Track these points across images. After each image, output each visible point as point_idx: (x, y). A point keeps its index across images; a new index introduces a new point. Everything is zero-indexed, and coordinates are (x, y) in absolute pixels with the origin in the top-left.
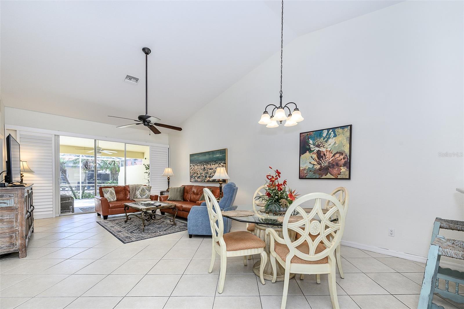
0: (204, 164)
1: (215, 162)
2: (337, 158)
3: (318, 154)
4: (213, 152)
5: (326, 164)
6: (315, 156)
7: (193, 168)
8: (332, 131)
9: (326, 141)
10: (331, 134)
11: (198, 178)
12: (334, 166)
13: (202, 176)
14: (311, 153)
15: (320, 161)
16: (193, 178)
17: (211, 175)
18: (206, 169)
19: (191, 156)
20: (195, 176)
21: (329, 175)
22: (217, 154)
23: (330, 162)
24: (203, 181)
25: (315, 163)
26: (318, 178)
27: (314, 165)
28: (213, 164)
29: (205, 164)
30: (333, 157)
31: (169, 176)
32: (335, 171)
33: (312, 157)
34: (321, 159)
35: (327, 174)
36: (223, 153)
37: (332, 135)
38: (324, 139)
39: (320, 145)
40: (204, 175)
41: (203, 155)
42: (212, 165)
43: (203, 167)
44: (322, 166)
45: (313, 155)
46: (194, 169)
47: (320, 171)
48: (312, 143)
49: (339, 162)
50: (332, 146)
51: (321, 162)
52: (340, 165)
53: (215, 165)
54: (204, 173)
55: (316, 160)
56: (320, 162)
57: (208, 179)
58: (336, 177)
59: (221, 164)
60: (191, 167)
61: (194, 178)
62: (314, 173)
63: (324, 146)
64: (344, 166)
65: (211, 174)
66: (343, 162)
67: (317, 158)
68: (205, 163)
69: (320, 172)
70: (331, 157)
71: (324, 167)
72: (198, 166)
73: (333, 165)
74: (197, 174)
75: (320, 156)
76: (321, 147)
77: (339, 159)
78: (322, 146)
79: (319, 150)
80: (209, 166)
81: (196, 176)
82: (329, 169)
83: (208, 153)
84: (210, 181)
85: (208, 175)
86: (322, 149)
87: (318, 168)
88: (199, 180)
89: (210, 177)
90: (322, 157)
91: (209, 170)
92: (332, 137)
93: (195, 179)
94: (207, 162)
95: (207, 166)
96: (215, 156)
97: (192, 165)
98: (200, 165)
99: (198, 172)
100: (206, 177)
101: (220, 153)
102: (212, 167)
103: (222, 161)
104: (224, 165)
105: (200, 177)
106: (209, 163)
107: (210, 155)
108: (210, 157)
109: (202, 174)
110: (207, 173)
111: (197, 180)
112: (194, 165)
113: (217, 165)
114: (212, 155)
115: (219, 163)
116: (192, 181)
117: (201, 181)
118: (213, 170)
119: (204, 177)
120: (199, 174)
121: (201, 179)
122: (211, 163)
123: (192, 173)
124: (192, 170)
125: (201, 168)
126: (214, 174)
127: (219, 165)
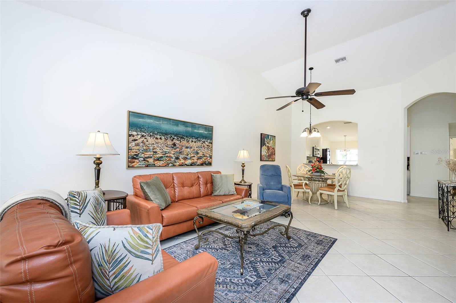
0: (174, 138)
1: (197, 138)
2: (273, 150)
4: (193, 125)
7: (140, 141)
8: (271, 137)
9: (270, 141)
11: (155, 160)
16: (142, 159)
17: (189, 156)
18: (178, 146)
19: (131, 114)
20: (146, 156)
22: (200, 129)
24: (171, 165)
27: (266, 153)
28: (192, 141)
29: (176, 138)
31: (98, 156)
32: (272, 157)
36: (209, 131)
39: (268, 143)
40: (172, 156)
42: (190, 142)
43: (170, 142)
46: (143, 142)
49: (273, 153)
50: (272, 144)
51: (269, 152)
53: (196, 143)
54: (173, 152)
57: (182, 161)
58: (272, 160)
59: (206, 143)
60: (132, 138)
61: (144, 160)
62: (266, 158)
65: (188, 155)
67: (267, 150)
68: (175, 136)
72: (157, 138)
74: (156, 152)
79: (268, 146)
80: (184, 143)
81: (151, 157)
83: (184, 123)
84: (186, 164)
85: (181, 157)
88: (160, 163)
89: (187, 158)
91: (184, 148)
93: (148, 161)
94: (181, 136)
95: (181, 142)
96: (196, 131)
97: (136, 134)
98: (163, 137)
99: (158, 150)
100: (177, 158)
101: (205, 129)
102: (191, 145)
103: (208, 140)
104: (210, 144)
105: (162, 159)
106: (185, 138)
107: (187, 127)
108: (186, 130)
109: (168, 153)
110: (179, 153)
111: (154, 164)
112: (145, 136)
113: (199, 144)
114: (191, 128)
115: (203, 141)
116: (135, 166)
117: (164, 165)
118: (192, 150)
119: (172, 159)
120: (158, 154)
121: (165, 161)
122: (188, 138)
123: (135, 150)
124: (137, 145)
125: (165, 143)
126: (194, 155)
127: (202, 143)
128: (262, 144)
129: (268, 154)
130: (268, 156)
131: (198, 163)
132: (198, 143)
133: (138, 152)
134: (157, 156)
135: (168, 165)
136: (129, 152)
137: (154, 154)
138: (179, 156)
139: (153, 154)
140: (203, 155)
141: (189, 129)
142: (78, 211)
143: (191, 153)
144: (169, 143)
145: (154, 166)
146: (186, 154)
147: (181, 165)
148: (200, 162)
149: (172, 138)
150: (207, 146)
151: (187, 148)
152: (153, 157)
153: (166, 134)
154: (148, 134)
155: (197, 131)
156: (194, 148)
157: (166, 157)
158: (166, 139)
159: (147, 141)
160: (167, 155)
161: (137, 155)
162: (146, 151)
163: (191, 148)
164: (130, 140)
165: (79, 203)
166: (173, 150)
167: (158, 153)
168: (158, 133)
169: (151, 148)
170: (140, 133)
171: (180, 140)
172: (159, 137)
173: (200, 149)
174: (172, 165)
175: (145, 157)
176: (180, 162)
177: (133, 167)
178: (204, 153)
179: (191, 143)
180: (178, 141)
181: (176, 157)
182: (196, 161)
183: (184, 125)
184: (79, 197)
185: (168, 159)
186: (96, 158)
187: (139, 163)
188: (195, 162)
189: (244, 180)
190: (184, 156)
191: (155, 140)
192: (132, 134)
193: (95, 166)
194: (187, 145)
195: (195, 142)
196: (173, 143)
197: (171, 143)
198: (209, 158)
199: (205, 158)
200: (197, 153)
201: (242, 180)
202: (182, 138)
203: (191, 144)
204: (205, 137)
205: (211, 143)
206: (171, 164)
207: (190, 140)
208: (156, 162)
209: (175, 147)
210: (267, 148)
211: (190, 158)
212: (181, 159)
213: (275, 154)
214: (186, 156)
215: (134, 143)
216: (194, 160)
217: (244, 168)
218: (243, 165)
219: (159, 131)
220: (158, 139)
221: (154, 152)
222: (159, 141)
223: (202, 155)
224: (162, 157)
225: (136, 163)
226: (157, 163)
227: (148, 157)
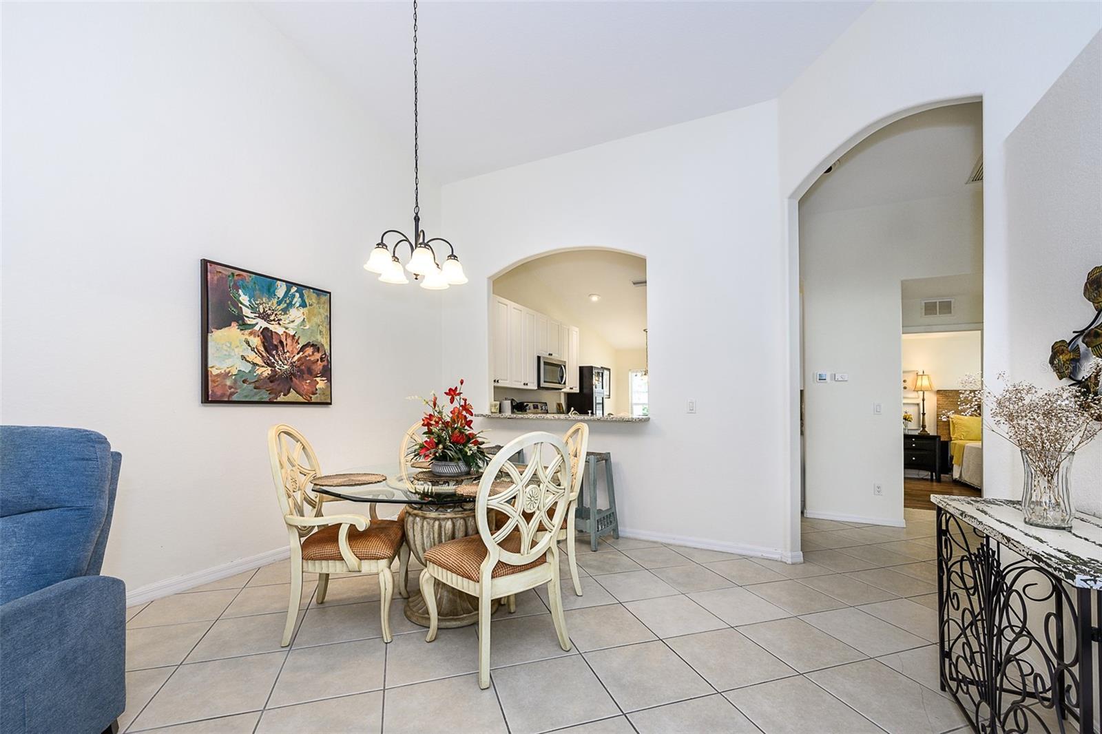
2: (310, 356)
3: (264, 337)
5: (286, 367)
6: (256, 341)
8: (296, 291)
9: (285, 311)
10: (294, 296)
12: (304, 373)
14: (247, 332)
15: (271, 358)
21: (293, 396)
23: (294, 362)
25: (259, 360)
26: (268, 400)
27: (255, 364)
30: (301, 353)
32: (306, 385)
33: (248, 343)
34: (274, 352)
35: (289, 392)
37: (297, 300)
38: (279, 303)
39: (269, 316)
44: (275, 371)
45: (252, 336)
47: (273, 384)
48: (248, 305)
49: (314, 367)
50: (298, 326)
51: (273, 360)
52: (315, 373)
55: (261, 354)
56: (270, 360)
58: (309, 398)
62: (256, 388)
63: (278, 320)
64: (322, 376)
66: (321, 367)
67: (262, 349)
69: (271, 385)
70: (296, 352)
71: (282, 375)
73: (301, 371)
75: (270, 343)
76: (271, 321)
77: (312, 358)
78: (274, 320)
79: (266, 329)
82: (294, 379)
86: (274, 327)
87: (265, 374)
90: (276, 347)
92: (298, 305)
129: (265, 371)
130: (270, 378)
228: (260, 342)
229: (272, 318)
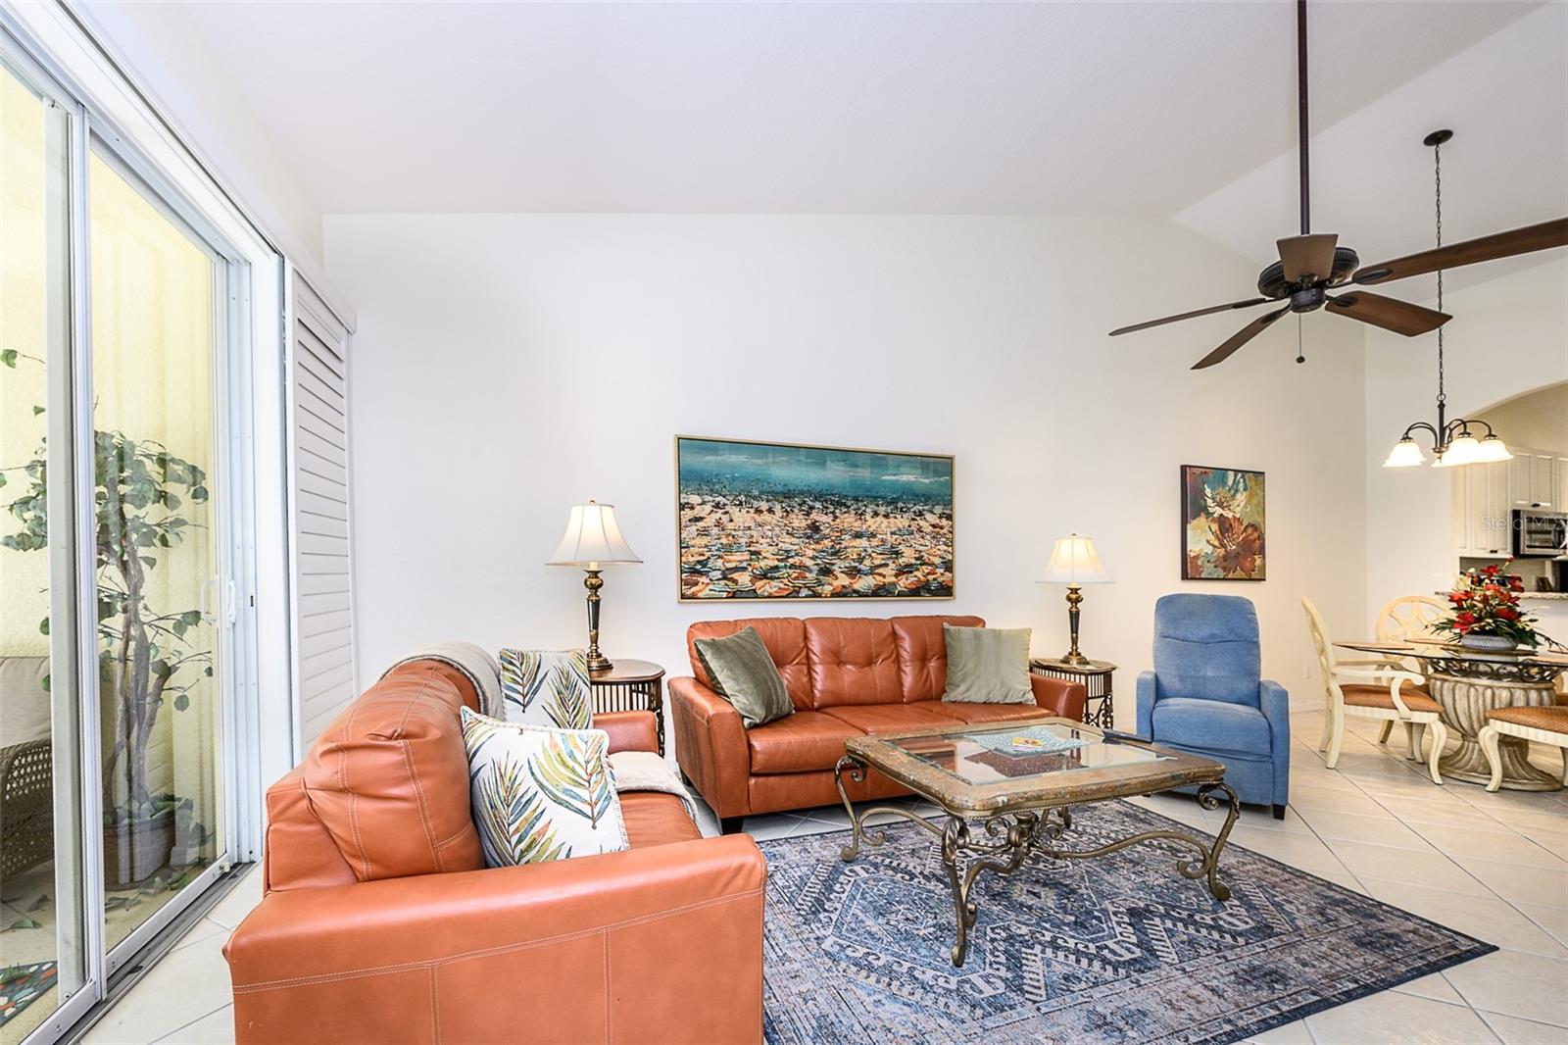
0: (812, 508)
1: (893, 502)
2: (1250, 535)
3: (1220, 522)
4: (878, 459)
7: (710, 521)
8: (1242, 477)
9: (1235, 497)
10: (1240, 481)
11: (755, 578)
13: (792, 566)
14: (1211, 520)
15: (1224, 539)
16: (718, 574)
17: (867, 562)
18: (827, 531)
19: (685, 444)
20: (729, 565)
21: (1239, 573)
22: (902, 469)
23: (1240, 542)
24: (804, 592)
25: (1217, 543)
27: (1215, 546)
28: (876, 514)
29: (818, 505)
31: (593, 567)
32: (1247, 563)
33: (1210, 527)
34: (1226, 535)
36: (937, 473)
37: (1243, 484)
38: (1229, 490)
39: (1223, 503)
40: (809, 563)
41: (803, 459)
42: (868, 517)
43: (799, 521)
45: (1211, 523)
46: (718, 524)
48: (1210, 495)
50: (1242, 509)
51: (1226, 542)
53: (892, 520)
54: (810, 553)
55: (1218, 537)
56: (1224, 542)
57: (844, 580)
58: (1249, 575)
59: (928, 516)
60: (688, 514)
61: (725, 578)
62: (1216, 567)
63: (1229, 506)
65: (861, 560)
67: (1218, 532)
68: (816, 499)
69: (1224, 563)
70: (1241, 533)
72: (758, 511)
74: (757, 553)
75: (1225, 526)
76: (1225, 508)
77: (1252, 538)
79: (1222, 515)
80: (848, 520)
81: (744, 569)
83: (846, 455)
84: (855, 591)
85: (839, 566)
86: (1228, 513)
88: (771, 587)
89: (859, 571)
90: (1228, 531)
91: (847, 537)
92: (1242, 489)
93: (735, 582)
94: (834, 500)
95: (836, 517)
96: (888, 478)
97: (700, 501)
98: (777, 507)
99: (763, 546)
100: (826, 571)
101: (922, 468)
102: (873, 527)
103: (933, 506)
104: (944, 522)
105: (777, 575)
106: (849, 503)
107: (856, 466)
108: (853, 478)
109: (797, 555)
110: (833, 554)
111: (754, 590)
112: (725, 505)
113: (902, 521)
114: (869, 470)
115: (915, 512)
116: (700, 595)
117: (785, 593)
118: (875, 542)
119: (808, 575)
120: (765, 558)
121: (786, 581)
122: (860, 504)
123: (697, 550)
124: (704, 533)
125: (786, 525)
126: (883, 559)
127: (914, 519)
128: (1191, 506)
129: (1222, 552)
130: (1225, 558)
131: (899, 589)
132: (896, 518)
133: (708, 554)
134: (763, 564)
135: (794, 594)
136: (681, 555)
137: (751, 560)
138: (833, 564)
139: (748, 558)
140: (917, 559)
141: (864, 474)
142: (520, 698)
143: (874, 555)
144: (796, 524)
145: (753, 594)
146: (855, 557)
147: (841, 594)
148: (904, 583)
149: (805, 508)
150: (931, 528)
151: (858, 535)
152: (750, 569)
153: (786, 495)
154: (731, 498)
155: (893, 478)
156: (884, 537)
157: (790, 568)
158: (786, 511)
159: (731, 521)
160: (791, 561)
161: (704, 564)
162: (728, 549)
163: (873, 535)
164: (683, 520)
165: (522, 679)
166: (812, 547)
167: (764, 555)
168: (762, 493)
169: (743, 541)
170: (711, 499)
171: (833, 513)
172: (764, 506)
173: (904, 537)
174: (810, 593)
175: (727, 569)
176: (835, 583)
177: (693, 597)
178: (920, 552)
179: (870, 521)
180: (826, 514)
181: (821, 569)
182: (894, 579)
183: (844, 461)
184: (521, 664)
185: (794, 575)
186: (589, 572)
187: (711, 587)
188: (890, 584)
189: (1079, 654)
190: (847, 565)
191: (752, 515)
192: (687, 503)
193: (588, 592)
194: (857, 526)
195: (886, 516)
196: (809, 522)
197: (804, 524)
198: (942, 571)
199: (926, 571)
200: (897, 553)
201: (1071, 654)
202: (840, 504)
203: (871, 523)
204: (924, 495)
205: (949, 517)
206: (806, 590)
207: (868, 510)
208: (759, 584)
209: (818, 536)
210: (1215, 527)
211: (872, 571)
212: (840, 575)
213: (1262, 551)
214: (857, 564)
215: (694, 528)
216: (884, 576)
217: (1079, 605)
218: (1074, 596)
219: (766, 487)
220: (761, 512)
221: (752, 553)
222: (767, 517)
223: (913, 561)
224: (776, 568)
225: (703, 588)
226: (762, 587)
227: (736, 569)
228: (1217, 528)
229: (1225, 504)
